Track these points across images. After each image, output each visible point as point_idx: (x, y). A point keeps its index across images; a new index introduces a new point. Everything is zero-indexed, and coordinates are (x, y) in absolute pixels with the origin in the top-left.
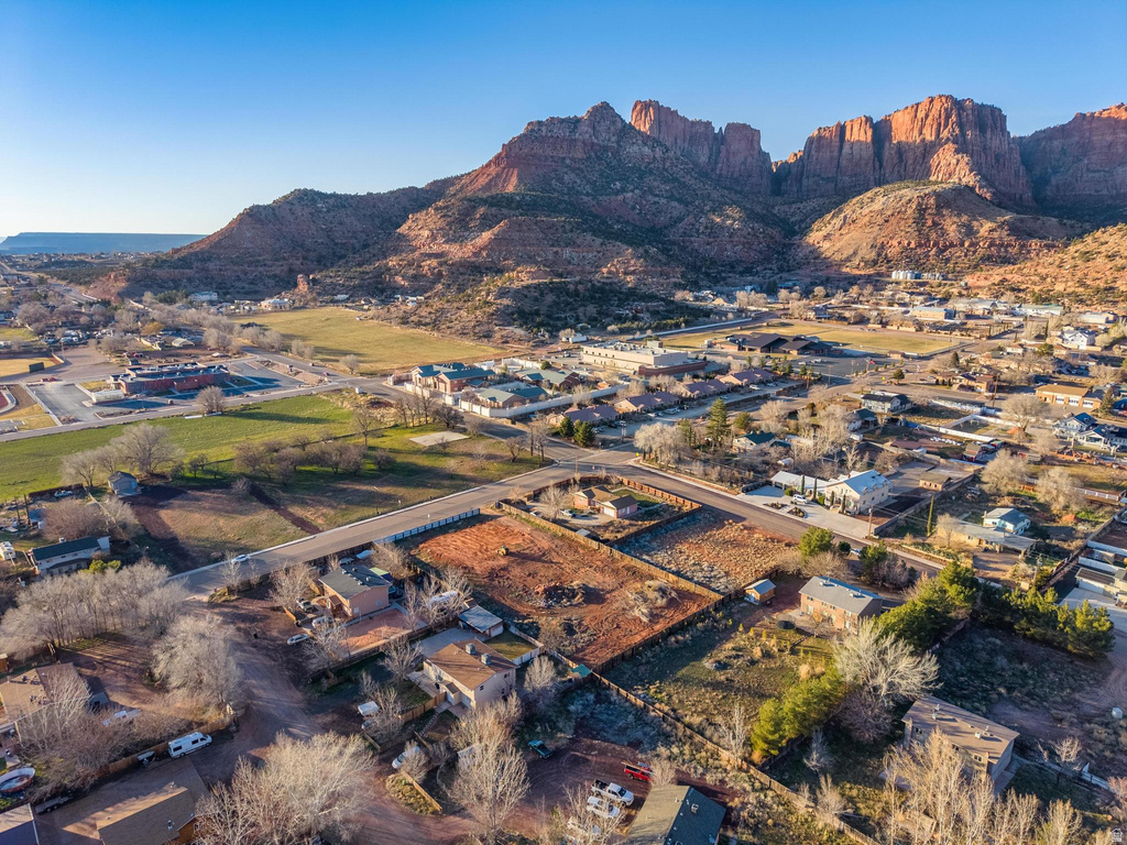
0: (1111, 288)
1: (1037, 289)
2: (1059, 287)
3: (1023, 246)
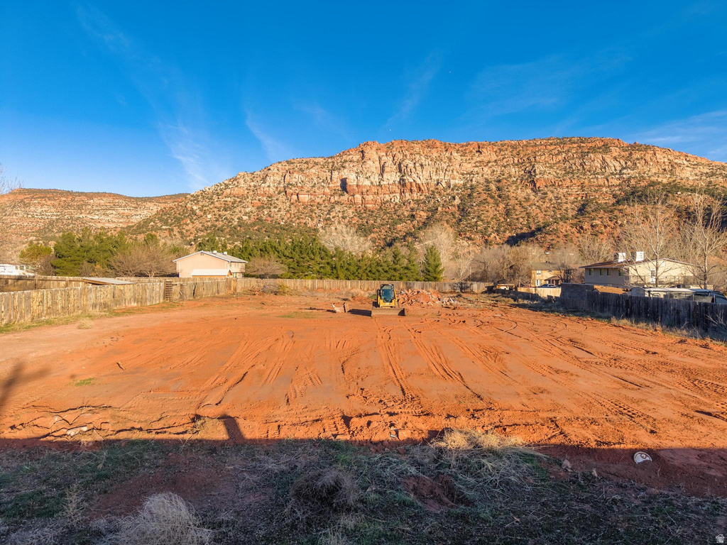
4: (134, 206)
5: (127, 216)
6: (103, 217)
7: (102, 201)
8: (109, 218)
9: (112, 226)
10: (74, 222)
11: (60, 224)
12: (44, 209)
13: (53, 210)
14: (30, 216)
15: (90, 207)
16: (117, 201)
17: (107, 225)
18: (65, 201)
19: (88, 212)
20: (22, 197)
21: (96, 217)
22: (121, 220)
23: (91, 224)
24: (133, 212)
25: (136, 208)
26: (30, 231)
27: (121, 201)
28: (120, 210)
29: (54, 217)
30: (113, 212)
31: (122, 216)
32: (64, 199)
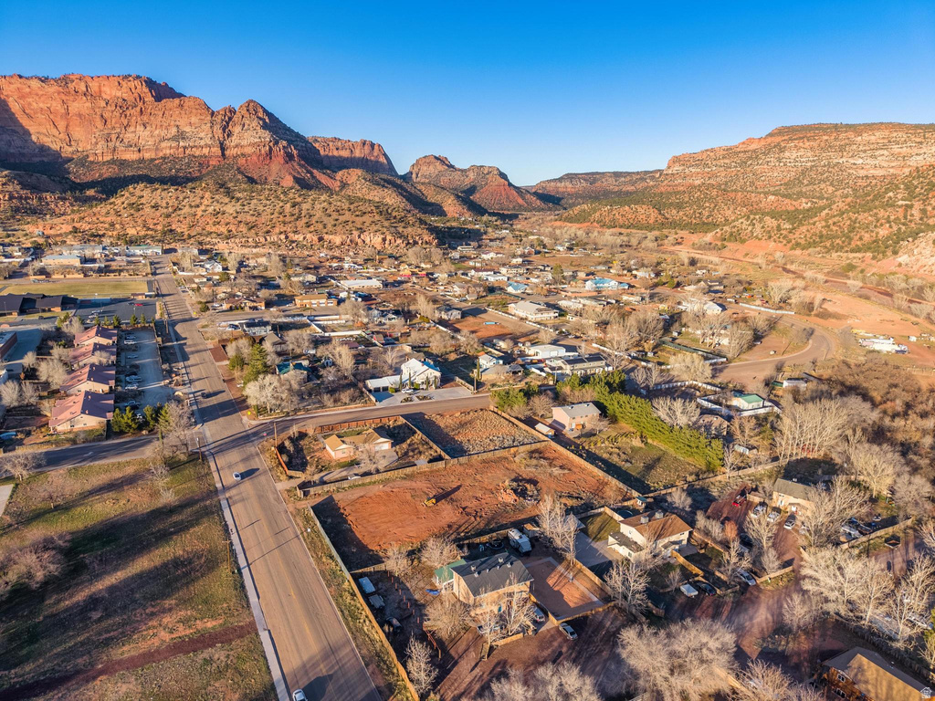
0: (171, 231)
1: (115, 233)
2: (132, 232)
3: (40, 199)
4: (918, 140)
5: (904, 157)
6: (869, 161)
7: (873, 138)
8: (877, 162)
9: (879, 172)
10: (830, 170)
11: (812, 174)
12: (799, 154)
13: (809, 154)
14: (782, 164)
15: (855, 147)
16: (895, 134)
17: (872, 172)
18: (827, 140)
19: (850, 154)
20: (777, 139)
21: (860, 161)
22: (893, 164)
23: (851, 171)
24: (915, 151)
25: (921, 143)
26: (778, 183)
27: (900, 134)
28: (896, 149)
29: (809, 164)
30: (885, 152)
31: (895, 156)
32: (826, 138)
